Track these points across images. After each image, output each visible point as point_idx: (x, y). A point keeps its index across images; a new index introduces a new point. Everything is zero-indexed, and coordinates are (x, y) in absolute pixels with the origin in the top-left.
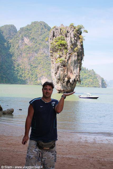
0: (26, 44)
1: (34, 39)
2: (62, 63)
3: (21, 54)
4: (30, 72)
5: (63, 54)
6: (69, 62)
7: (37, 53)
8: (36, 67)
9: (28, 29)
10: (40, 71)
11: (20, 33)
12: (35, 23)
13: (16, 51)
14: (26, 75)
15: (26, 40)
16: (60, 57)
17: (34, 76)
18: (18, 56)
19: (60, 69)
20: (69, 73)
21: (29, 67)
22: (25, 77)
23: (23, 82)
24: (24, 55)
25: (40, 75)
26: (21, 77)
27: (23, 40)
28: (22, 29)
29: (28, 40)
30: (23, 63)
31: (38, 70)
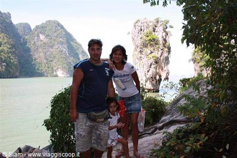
0: (42, 40)
1: (49, 35)
2: (155, 59)
3: (37, 49)
4: (47, 65)
5: (154, 49)
6: (162, 58)
7: (52, 48)
8: (51, 61)
9: (43, 27)
10: (55, 65)
11: (36, 30)
12: (49, 21)
13: (33, 47)
14: (43, 68)
15: (42, 37)
16: (151, 53)
17: (50, 69)
18: (35, 51)
19: (153, 66)
20: (160, 70)
21: (45, 61)
22: (42, 70)
23: (41, 75)
24: (40, 50)
25: (56, 68)
26: (39, 70)
27: (38, 36)
28: (37, 27)
29: (44, 37)
30: (39, 57)
31: (53, 64)
